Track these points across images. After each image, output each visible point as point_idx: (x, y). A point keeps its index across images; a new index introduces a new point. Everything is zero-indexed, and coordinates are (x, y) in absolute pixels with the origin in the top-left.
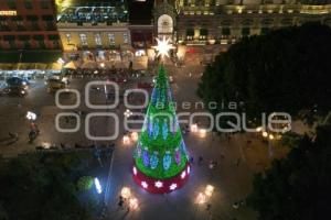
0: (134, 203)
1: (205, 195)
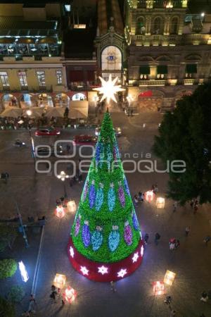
0: (70, 295)
1: (164, 284)
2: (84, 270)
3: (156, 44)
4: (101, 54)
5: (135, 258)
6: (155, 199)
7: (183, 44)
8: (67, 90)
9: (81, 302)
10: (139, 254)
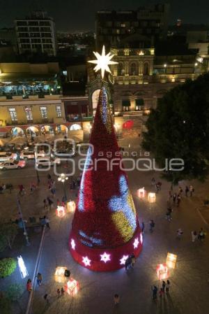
0: (73, 288)
1: (167, 267)
2: (86, 261)
3: (133, 83)
4: (91, 95)
5: (136, 244)
6: (147, 195)
7: (154, 82)
8: (65, 122)
9: (84, 295)
10: (139, 240)
